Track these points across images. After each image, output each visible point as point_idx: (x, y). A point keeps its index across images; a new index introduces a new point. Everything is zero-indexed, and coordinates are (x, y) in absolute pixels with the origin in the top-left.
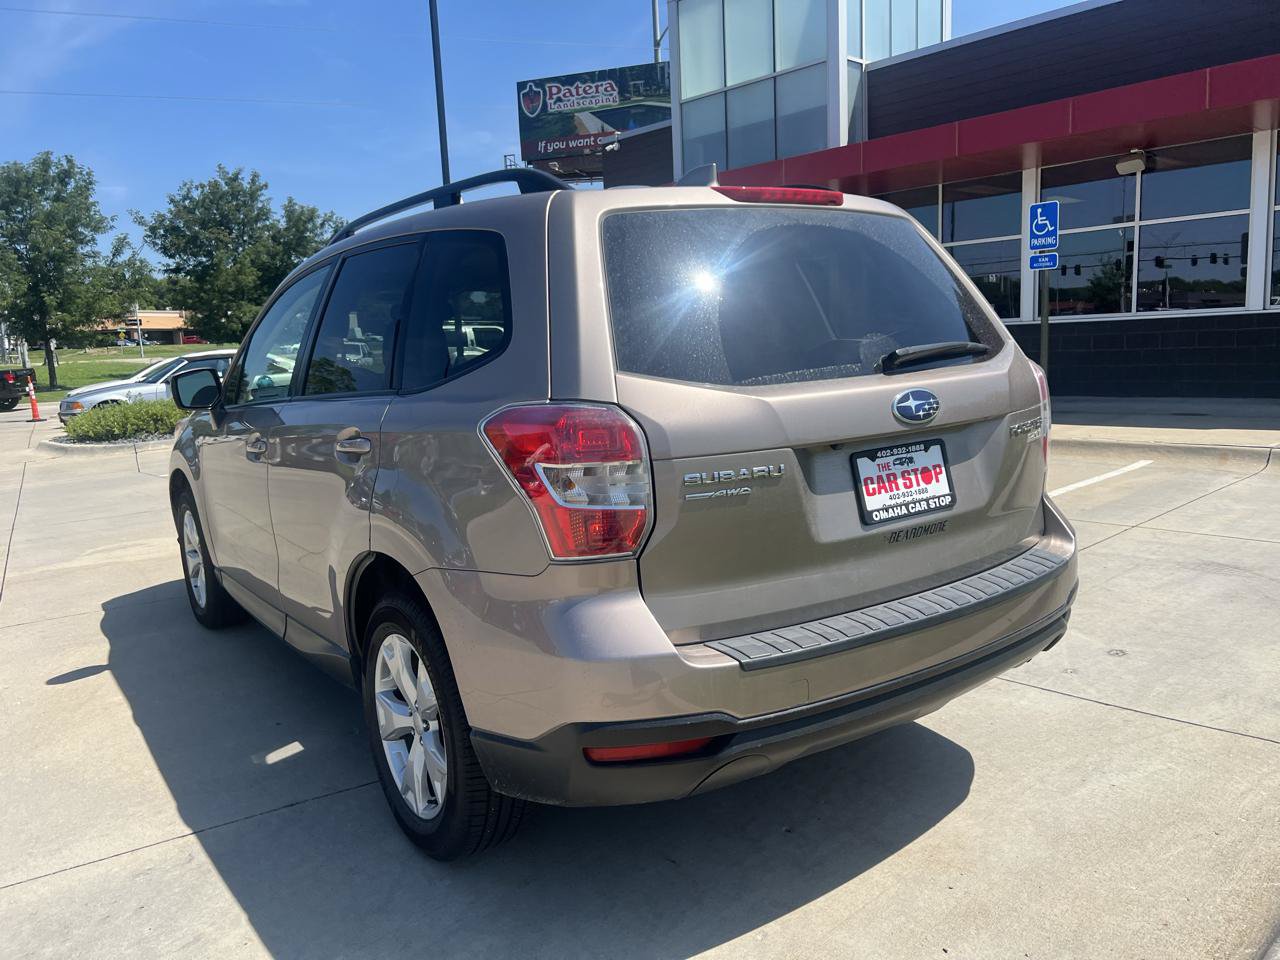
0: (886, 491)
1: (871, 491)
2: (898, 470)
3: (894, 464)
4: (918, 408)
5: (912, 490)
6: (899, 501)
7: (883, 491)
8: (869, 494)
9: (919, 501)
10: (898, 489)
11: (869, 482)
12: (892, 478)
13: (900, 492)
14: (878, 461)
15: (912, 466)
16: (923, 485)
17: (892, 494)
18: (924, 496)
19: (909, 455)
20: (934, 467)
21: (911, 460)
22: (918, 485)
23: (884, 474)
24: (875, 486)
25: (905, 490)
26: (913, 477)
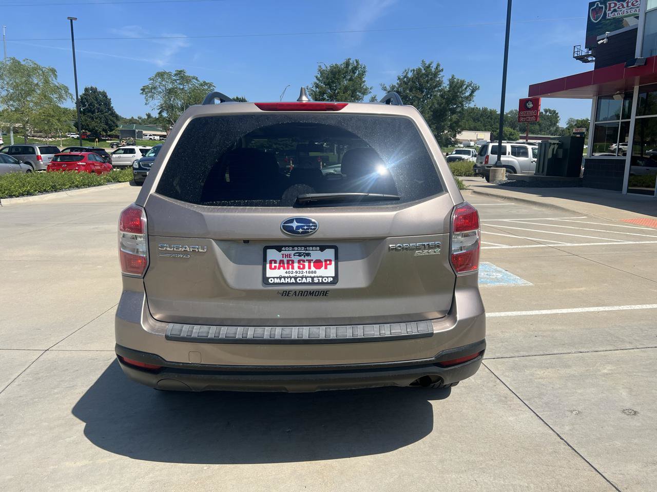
0: (284, 268)
1: (273, 267)
2: (296, 258)
3: (294, 255)
4: (298, 227)
5: (304, 271)
6: (291, 275)
7: (282, 268)
8: (271, 268)
9: (306, 278)
10: (293, 268)
11: (273, 262)
12: (290, 262)
13: (294, 271)
14: (282, 252)
15: (309, 258)
16: (313, 269)
17: (288, 270)
18: (313, 275)
19: (307, 252)
20: (326, 261)
21: (308, 255)
22: (310, 268)
23: (285, 260)
24: (277, 265)
25: (298, 270)
26: (307, 264)
